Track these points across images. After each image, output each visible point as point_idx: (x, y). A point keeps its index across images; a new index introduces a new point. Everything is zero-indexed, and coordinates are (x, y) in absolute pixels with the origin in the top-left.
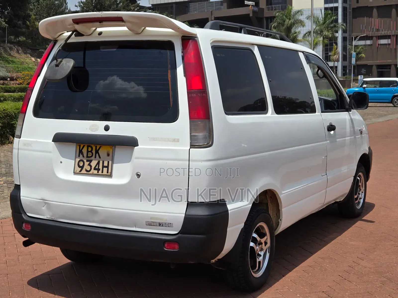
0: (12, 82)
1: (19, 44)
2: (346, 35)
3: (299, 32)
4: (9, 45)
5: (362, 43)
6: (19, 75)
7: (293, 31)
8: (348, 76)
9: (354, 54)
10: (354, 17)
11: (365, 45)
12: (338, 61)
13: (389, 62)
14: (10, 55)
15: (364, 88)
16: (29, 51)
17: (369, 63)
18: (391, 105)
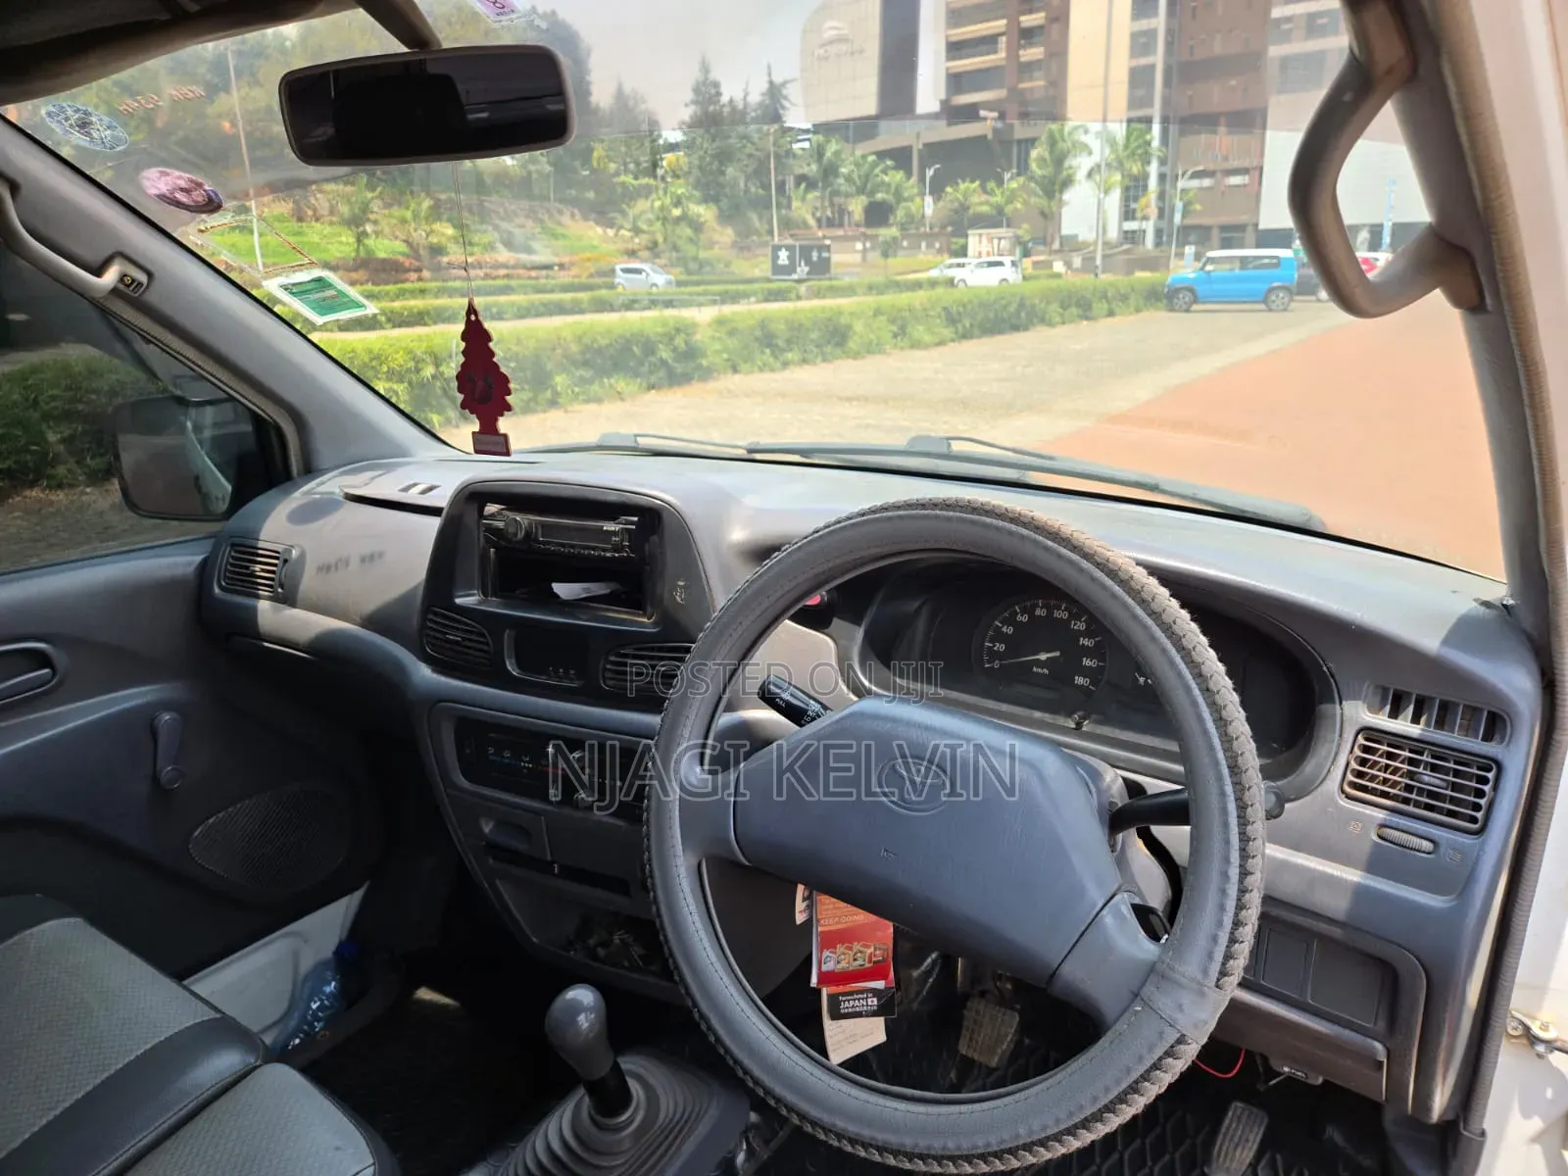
0: (562, 273)
1: (574, 202)
2: (1166, 169)
3: (1079, 167)
4: (557, 204)
5: (1195, 183)
6: (575, 258)
7: (1067, 164)
8: (1164, 248)
9: (1179, 205)
10: (1182, 133)
11: (1201, 189)
12: (1145, 218)
13: (1243, 219)
14: (560, 224)
15: (1209, 272)
16: (593, 216)
17: (1205, 221)
18: (1262, 306)
